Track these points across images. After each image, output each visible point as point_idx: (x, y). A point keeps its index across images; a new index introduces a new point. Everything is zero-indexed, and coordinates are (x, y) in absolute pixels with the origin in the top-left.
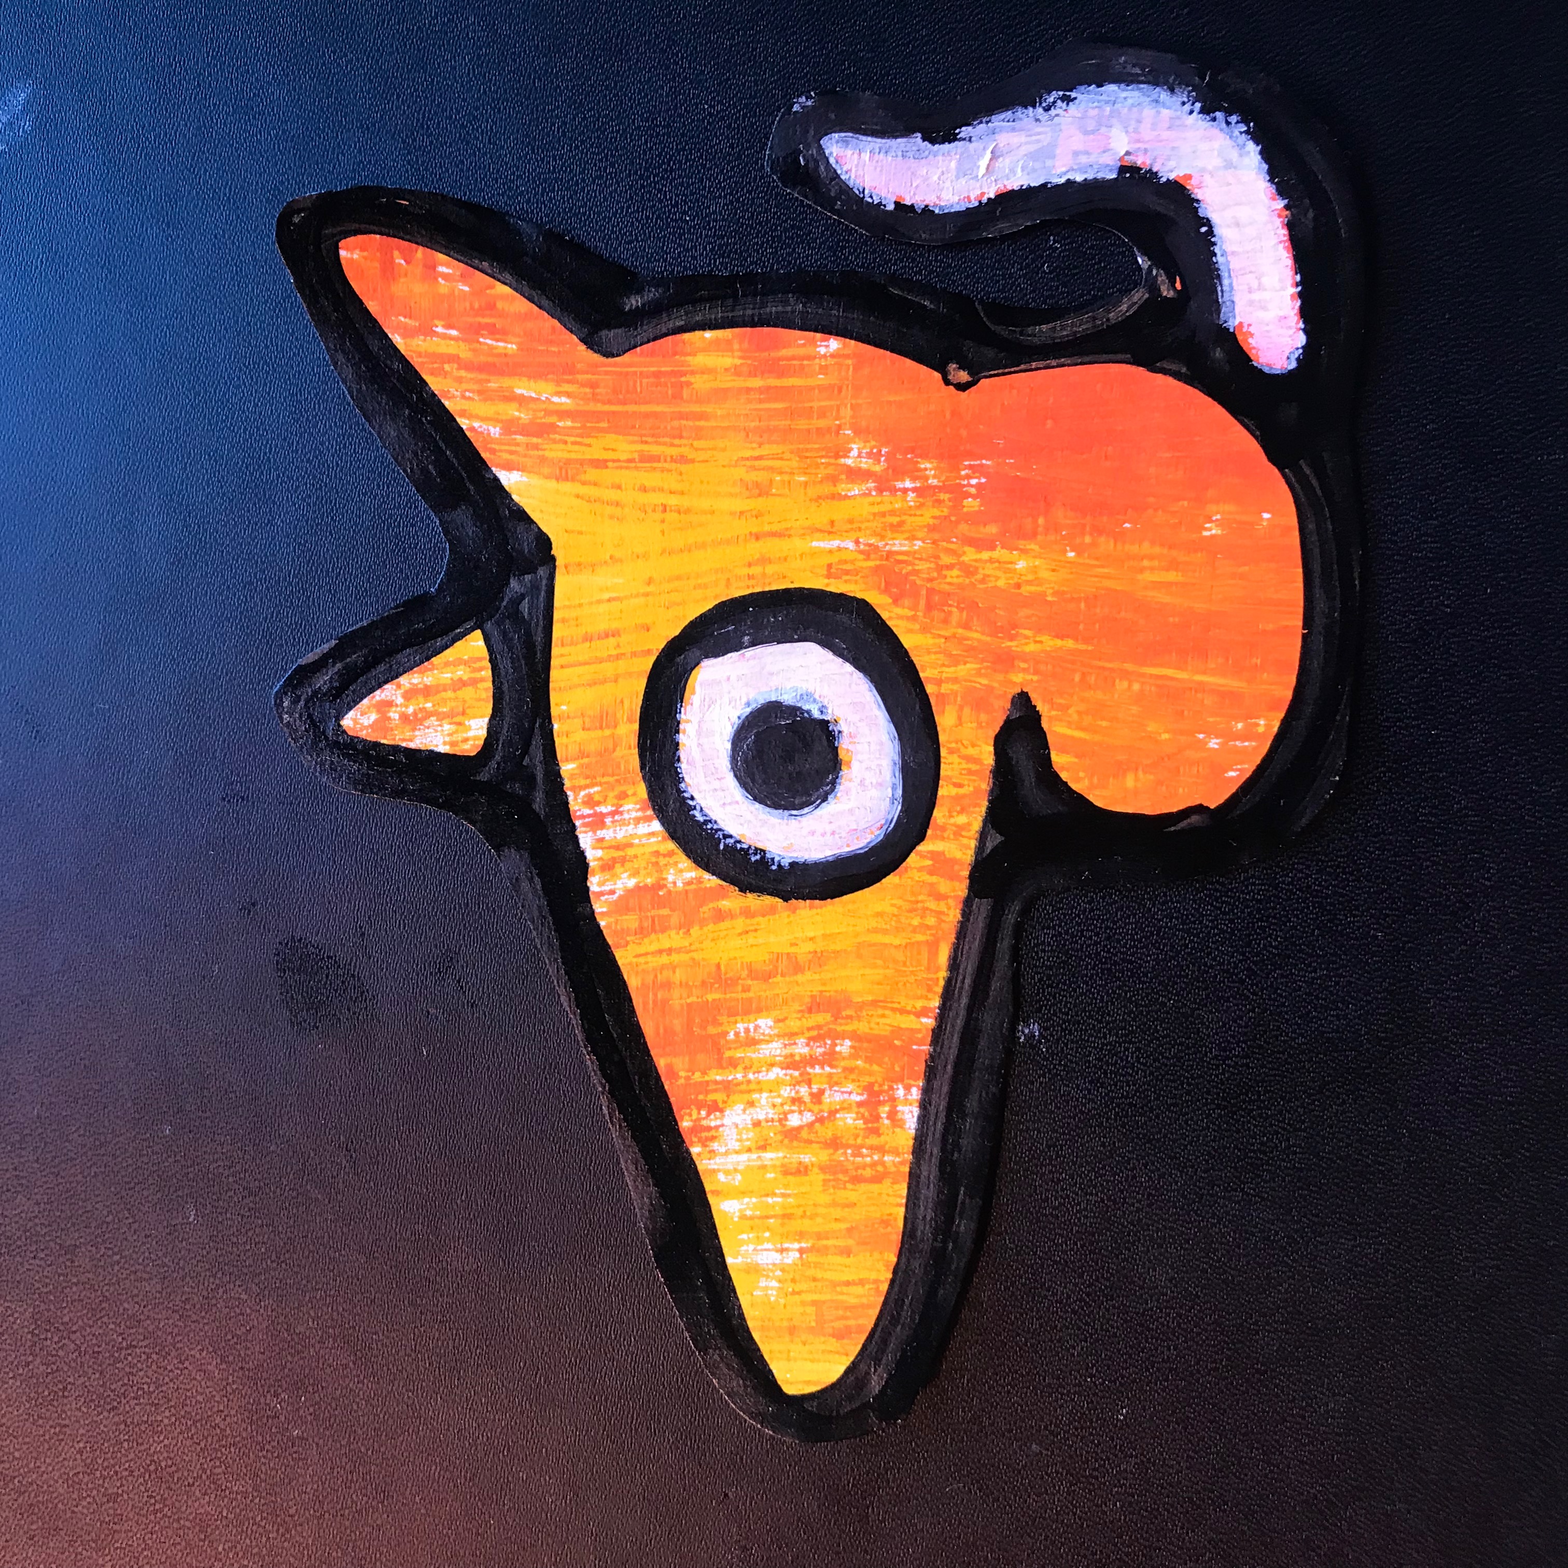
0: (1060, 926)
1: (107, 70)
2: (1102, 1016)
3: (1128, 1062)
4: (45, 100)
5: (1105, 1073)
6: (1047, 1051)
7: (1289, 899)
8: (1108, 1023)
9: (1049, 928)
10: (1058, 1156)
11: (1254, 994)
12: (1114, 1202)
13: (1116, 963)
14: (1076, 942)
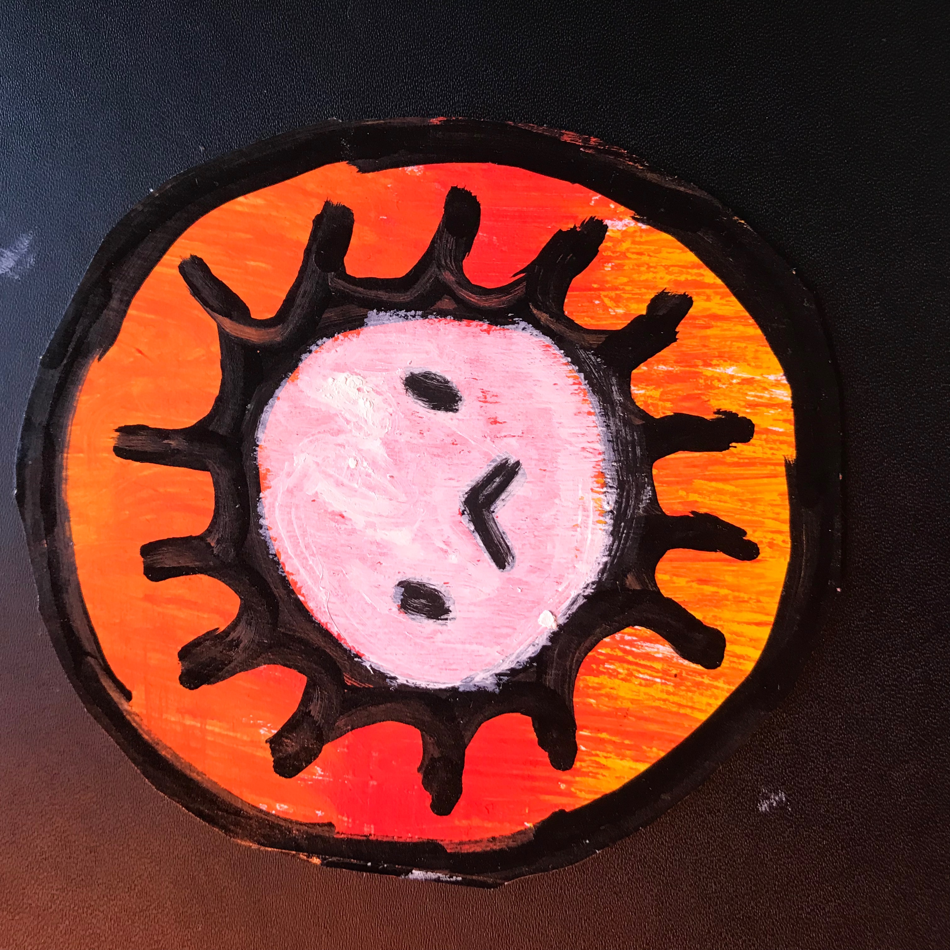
0: (792, 725)
1: (82, 218)
2: (827, 783)
3: (846, 811)
4: (42, 242)
5: (832, 820)
6: (792, 809)
7: (941, 690)
8: (830, 786)
9: (784, 728)
10: (806, 879)
11: (925, 756)
12: (848, 905)
13: (832, 746)
14: (804, 735)
